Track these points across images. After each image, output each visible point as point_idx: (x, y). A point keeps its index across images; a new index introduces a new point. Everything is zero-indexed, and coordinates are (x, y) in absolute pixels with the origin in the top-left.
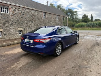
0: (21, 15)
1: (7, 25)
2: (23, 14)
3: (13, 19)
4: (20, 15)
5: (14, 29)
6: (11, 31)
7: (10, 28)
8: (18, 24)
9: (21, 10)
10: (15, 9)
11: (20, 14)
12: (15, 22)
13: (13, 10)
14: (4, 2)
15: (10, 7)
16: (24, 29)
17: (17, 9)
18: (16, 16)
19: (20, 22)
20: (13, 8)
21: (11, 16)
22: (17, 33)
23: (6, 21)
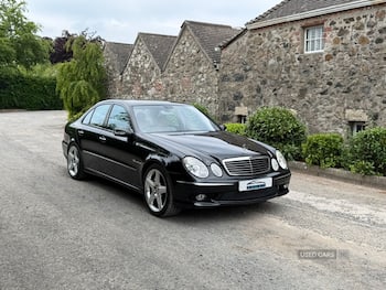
0: (367, 46)
1: (310, 95)
2: (379, 41)
3: (331, 70)
4: (363, 49)
5: (329, 112)
6: (320, 119)
7: (319, 107)
8: (348, 91)
9: (373, 19)
10: (344, 24)
11: (363, 40)
12: (339, 85)
13: (335, 34)
14: (307, 16)
15: (327, 25)
16: (376, 117)
17: (352, 23)
18: (346, 57)
19: (357, 84)
20: (337, 25)
21: (328, 58)
22: (341, 130)
23: (310, 83)
